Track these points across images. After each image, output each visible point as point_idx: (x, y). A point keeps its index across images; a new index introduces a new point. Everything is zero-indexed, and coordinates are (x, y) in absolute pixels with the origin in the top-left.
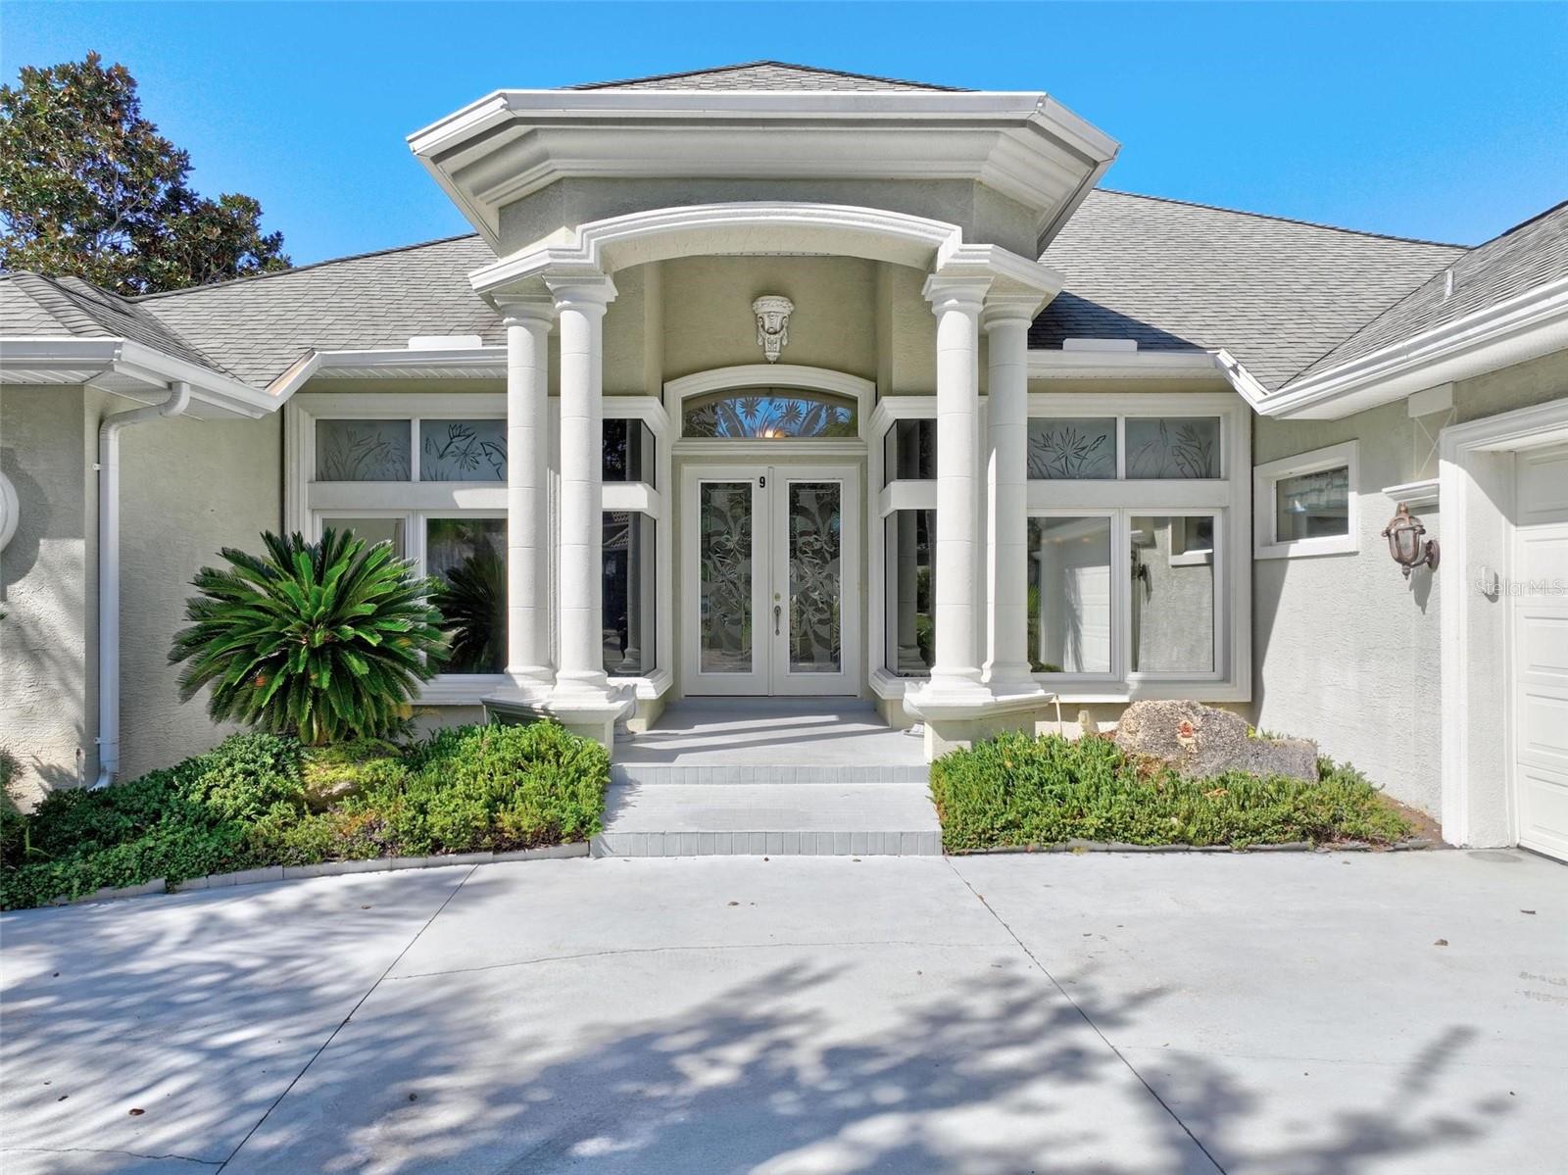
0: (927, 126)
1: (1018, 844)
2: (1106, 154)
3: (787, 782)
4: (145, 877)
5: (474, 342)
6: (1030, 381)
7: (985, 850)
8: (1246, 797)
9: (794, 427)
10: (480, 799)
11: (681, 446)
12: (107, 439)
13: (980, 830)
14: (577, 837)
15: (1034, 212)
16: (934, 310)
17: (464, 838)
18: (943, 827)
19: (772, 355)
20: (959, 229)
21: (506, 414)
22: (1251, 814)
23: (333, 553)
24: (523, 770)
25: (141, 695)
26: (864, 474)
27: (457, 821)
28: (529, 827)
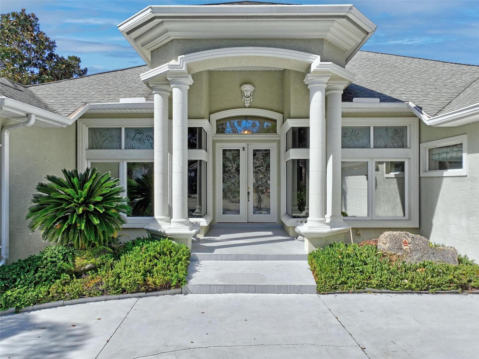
0: (307, 18)
1: (346, 290)
2: (372, 30)
3: (255, 260)
4: (6, 307)
5: (142, 100)
6: (342, 113)
7: (333, 292)
8: (435, 273)
9: (255, 130)
10: (140, 272)
11: (215, 136)
12: (4, 135)
13: (331, 285)
14: (177, 286)
15: (344, 52)
16: (309, 87)
17: (134, 288)
18: (317, 283)
19: (247, 105)
20: (319, 57)
21: (153, 125)
22: (436, 279)
23: (89, 177)
24: (157, 259)
25: (19, 229)
26: (279, 146)
27: (131, 281)
28: (159, 283)
